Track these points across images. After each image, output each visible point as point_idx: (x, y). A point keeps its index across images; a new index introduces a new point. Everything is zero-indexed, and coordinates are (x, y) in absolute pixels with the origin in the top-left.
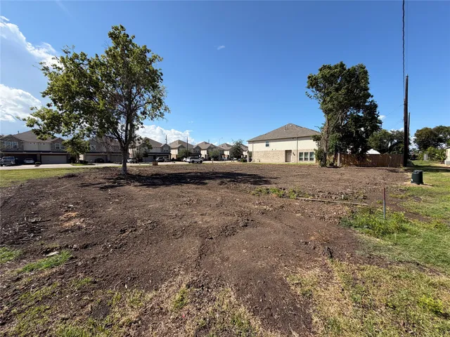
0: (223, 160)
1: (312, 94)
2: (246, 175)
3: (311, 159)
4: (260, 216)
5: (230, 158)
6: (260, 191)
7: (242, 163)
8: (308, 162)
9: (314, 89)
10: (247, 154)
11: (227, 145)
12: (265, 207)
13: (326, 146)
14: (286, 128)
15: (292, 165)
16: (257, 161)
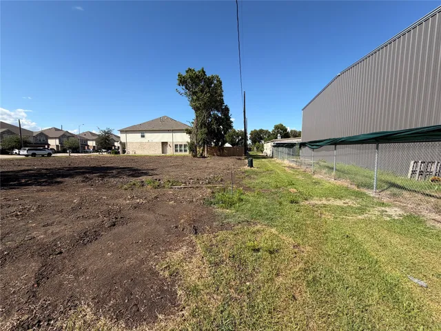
0: (87, 152)
1: (183, 92)
2: (118, 169)
3: (185, 151)
4: (131, 211)
5: (95, 150)
6: (134, 184)
7: (113, 155)
8: (183, 153)
9: (184, 87)
10: (119, 145)
11: (91, 133)
12: (138, 200)
13: (196, 140)
14: (162, 120)
15: (169, 157)
16: (131, 153)
